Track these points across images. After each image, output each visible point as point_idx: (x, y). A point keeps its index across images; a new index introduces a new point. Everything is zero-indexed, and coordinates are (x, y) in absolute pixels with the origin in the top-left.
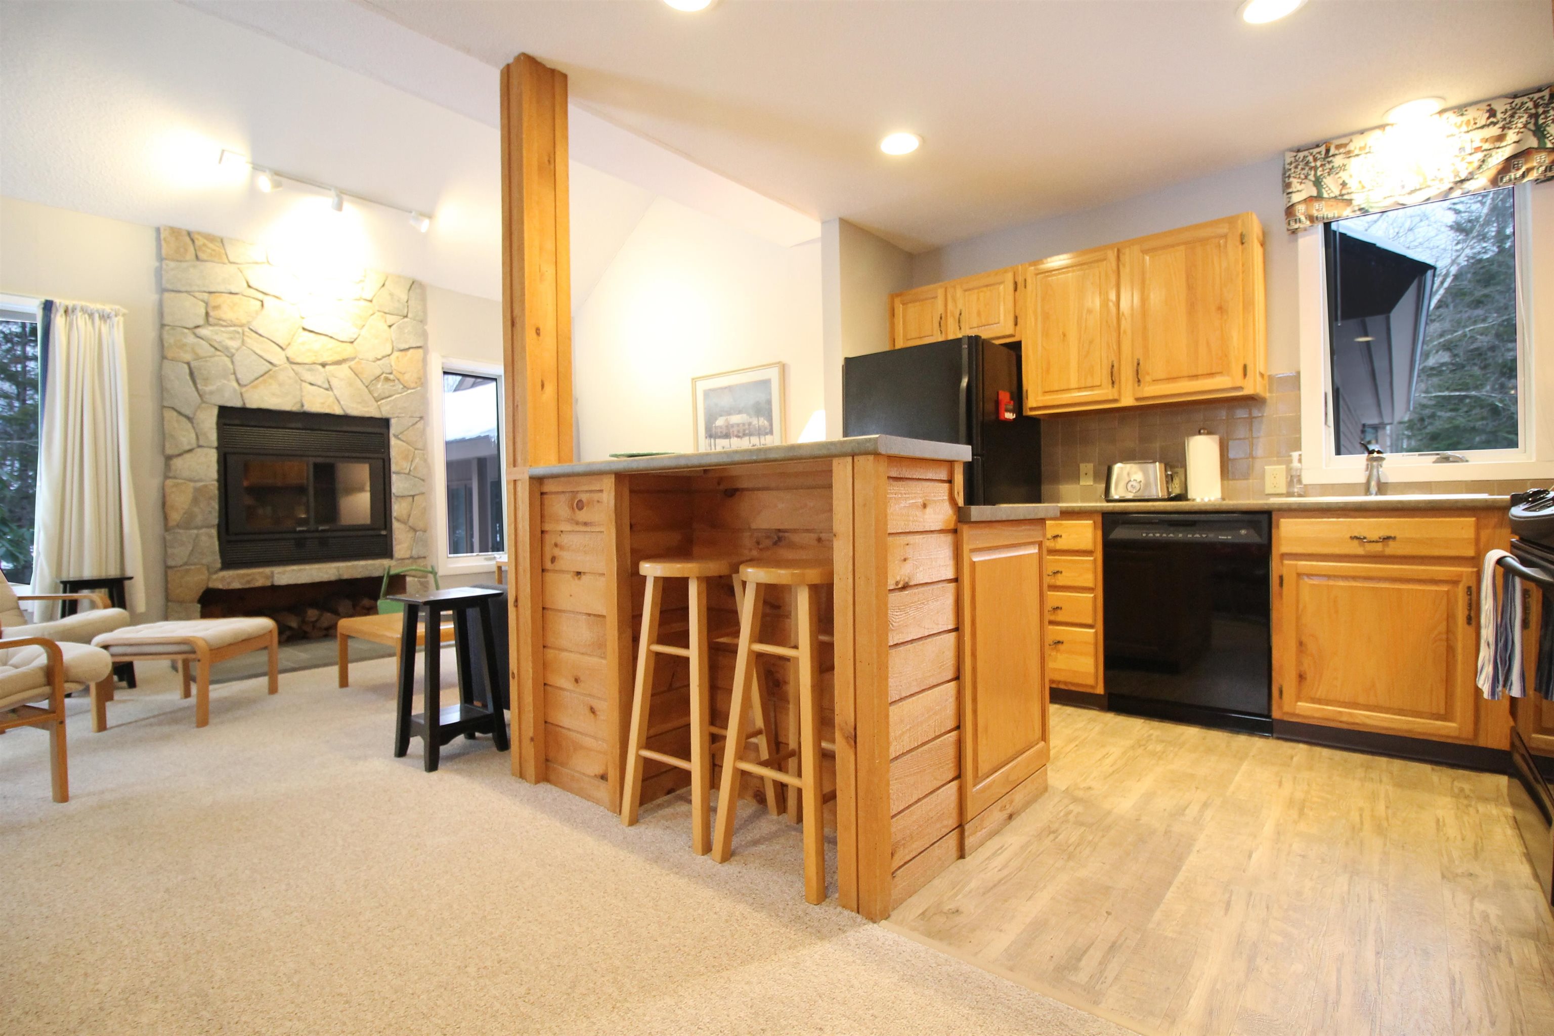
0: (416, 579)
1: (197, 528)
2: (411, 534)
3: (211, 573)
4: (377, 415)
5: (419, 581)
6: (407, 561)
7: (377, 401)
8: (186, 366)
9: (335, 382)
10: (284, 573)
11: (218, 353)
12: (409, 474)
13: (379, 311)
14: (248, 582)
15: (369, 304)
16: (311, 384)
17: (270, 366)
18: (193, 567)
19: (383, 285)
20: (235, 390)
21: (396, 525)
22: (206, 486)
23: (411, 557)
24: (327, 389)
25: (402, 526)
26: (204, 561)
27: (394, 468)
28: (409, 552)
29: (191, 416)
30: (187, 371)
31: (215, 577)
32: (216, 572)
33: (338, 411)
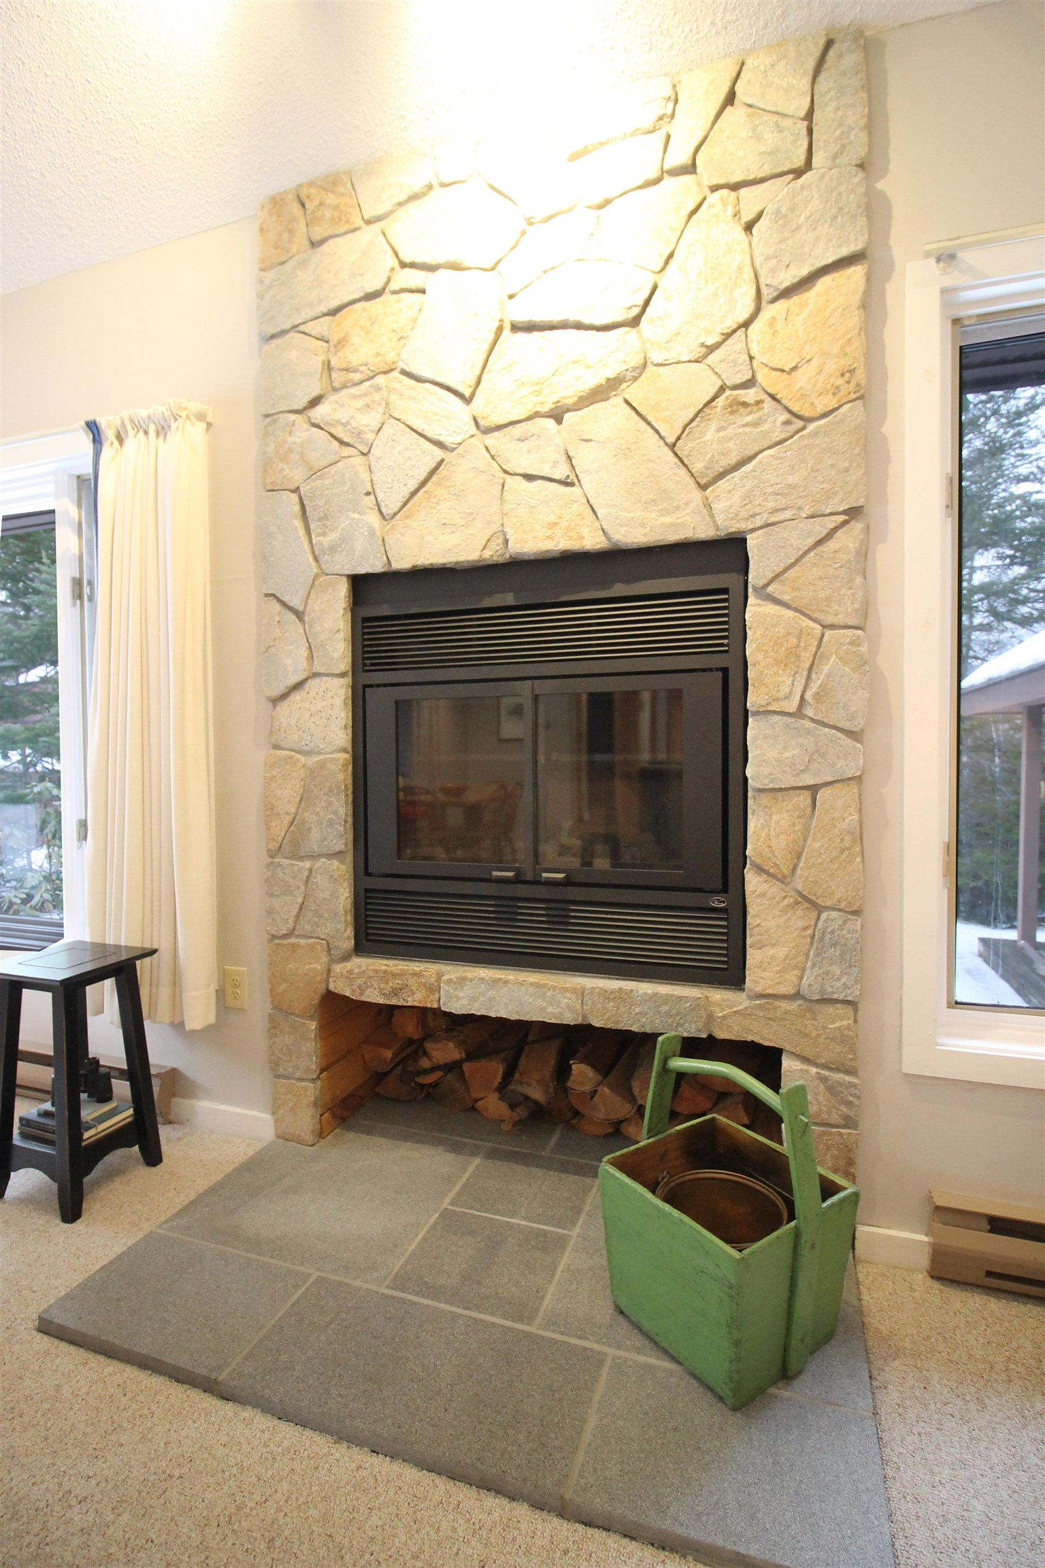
0: (814, 1070)
1: (313, 857)
2: (800, 919)
3: (332, 961)
4: (703, 531)
5: (824, 1080)
6: (784, 1005)
7: (704, 487)
8: (294, 497)
9: (585, 458)
10: (462, 981)
11: (347, 451)
12: (799, 713)
13: (715, 188)
14: (395, 992)
15: (687, 179)
16: (529, 478)
17: (438, 453)
18: (303, 942)
19: (730, 99)
20: (372, 532)
21: (753, 882)
22: (322, 765)
23: (797, 995)
24: (566, 483)
25: (774, 889)
26: (322, 931)
27: (754, 700)
28: (792, 977)
29: (301, 609)
30: (297, 508)
31: (338, 968)
32: (346, 958)
33: (592, 541)
